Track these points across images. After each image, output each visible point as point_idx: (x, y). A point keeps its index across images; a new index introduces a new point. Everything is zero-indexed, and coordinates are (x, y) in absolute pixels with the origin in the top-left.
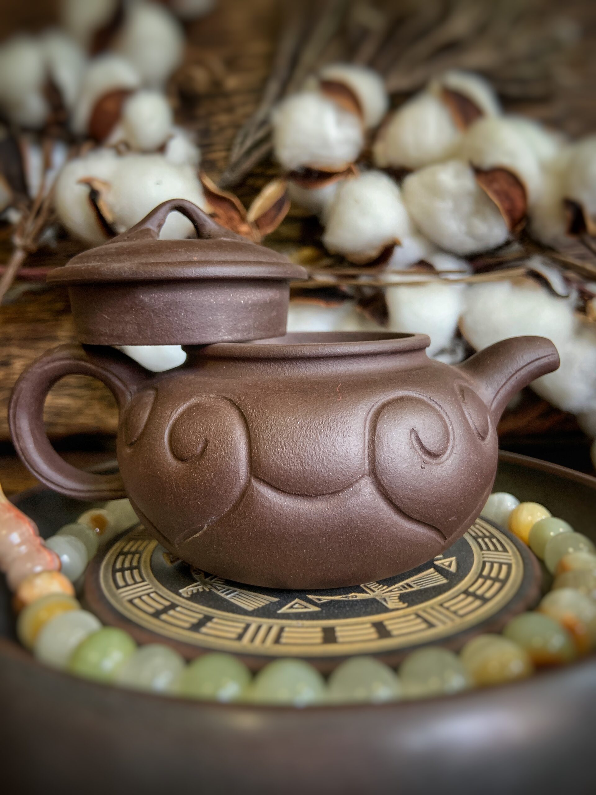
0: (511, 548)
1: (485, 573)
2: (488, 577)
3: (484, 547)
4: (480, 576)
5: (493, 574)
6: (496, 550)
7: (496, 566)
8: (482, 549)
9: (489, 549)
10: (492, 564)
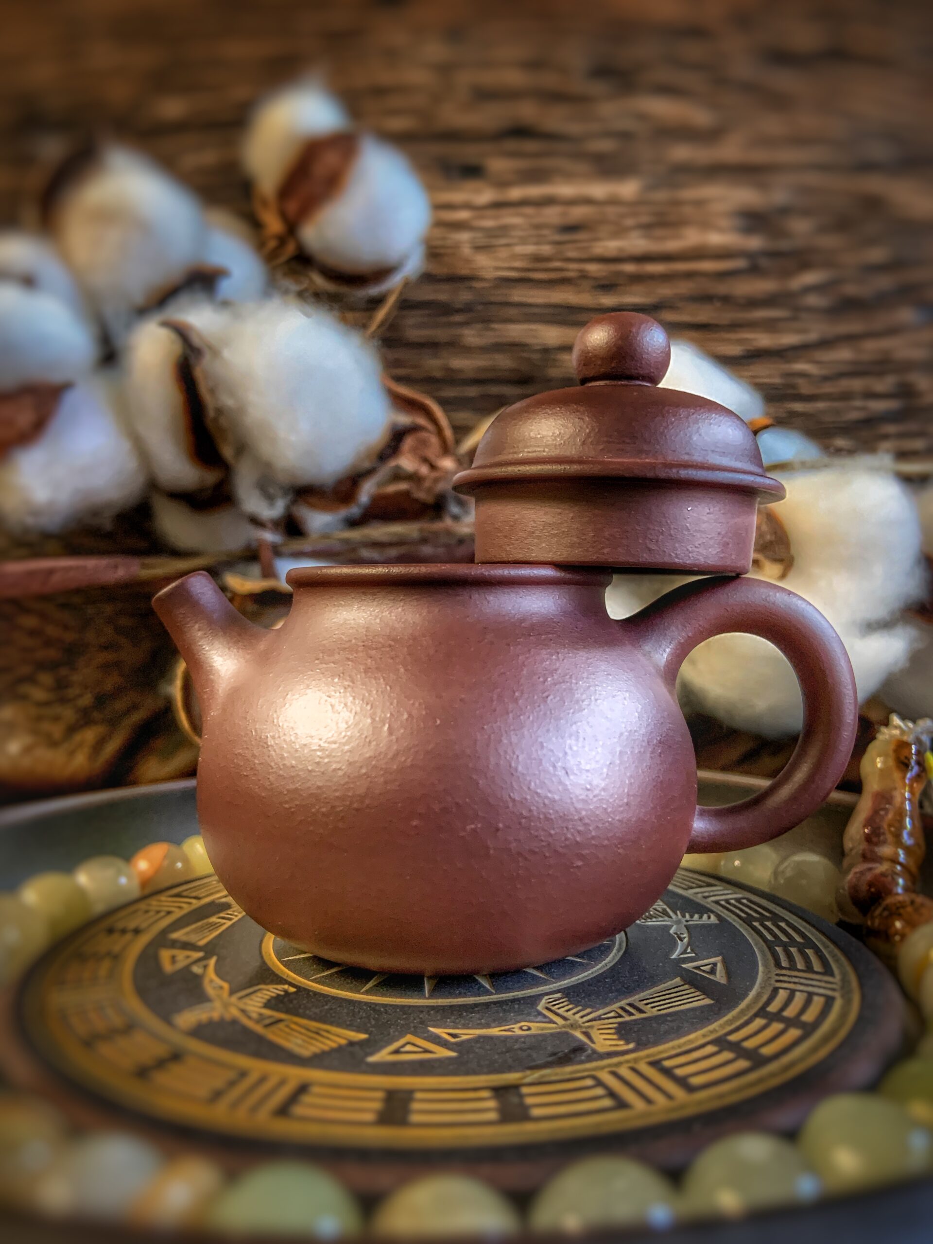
0: (840, 966)
1: (773, 1008)
2: (777, 1016)
3: (784, 963)
4: (762, 1012)
5: (789, 1013)
6: (809, 968)
7: (799, 999)
8: (778, 965)
9: (793, 967)
10: (792, 993)
